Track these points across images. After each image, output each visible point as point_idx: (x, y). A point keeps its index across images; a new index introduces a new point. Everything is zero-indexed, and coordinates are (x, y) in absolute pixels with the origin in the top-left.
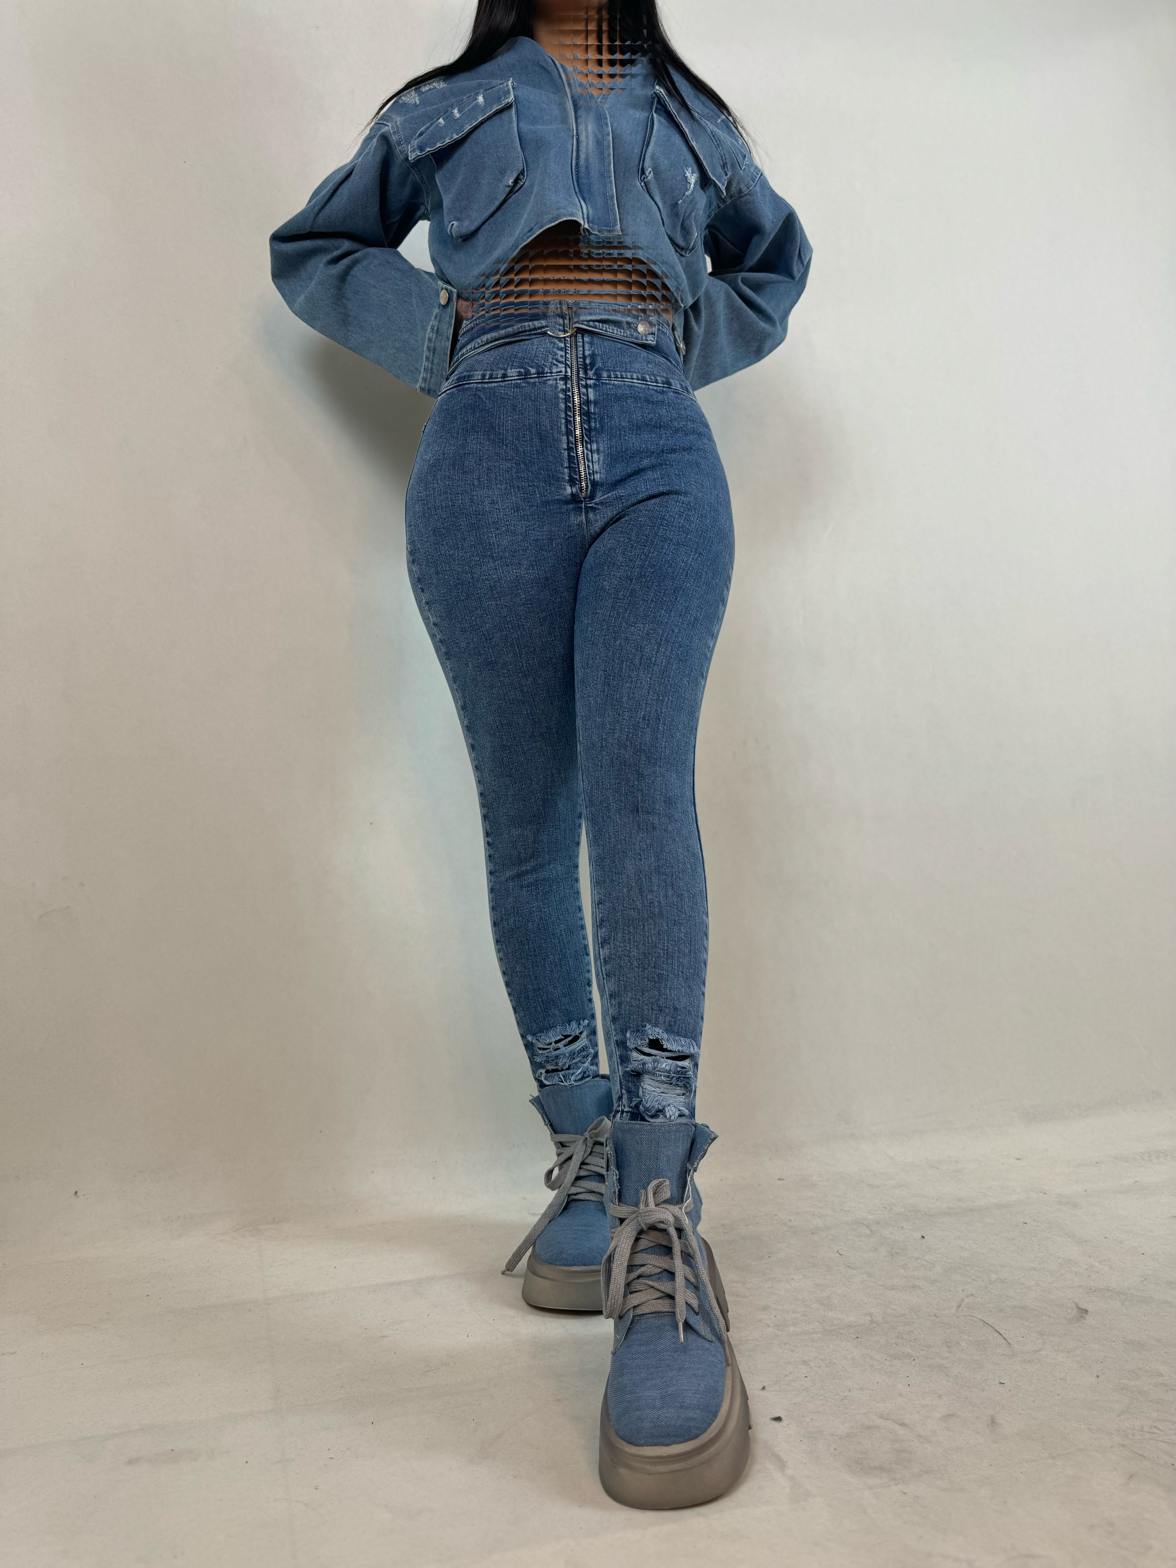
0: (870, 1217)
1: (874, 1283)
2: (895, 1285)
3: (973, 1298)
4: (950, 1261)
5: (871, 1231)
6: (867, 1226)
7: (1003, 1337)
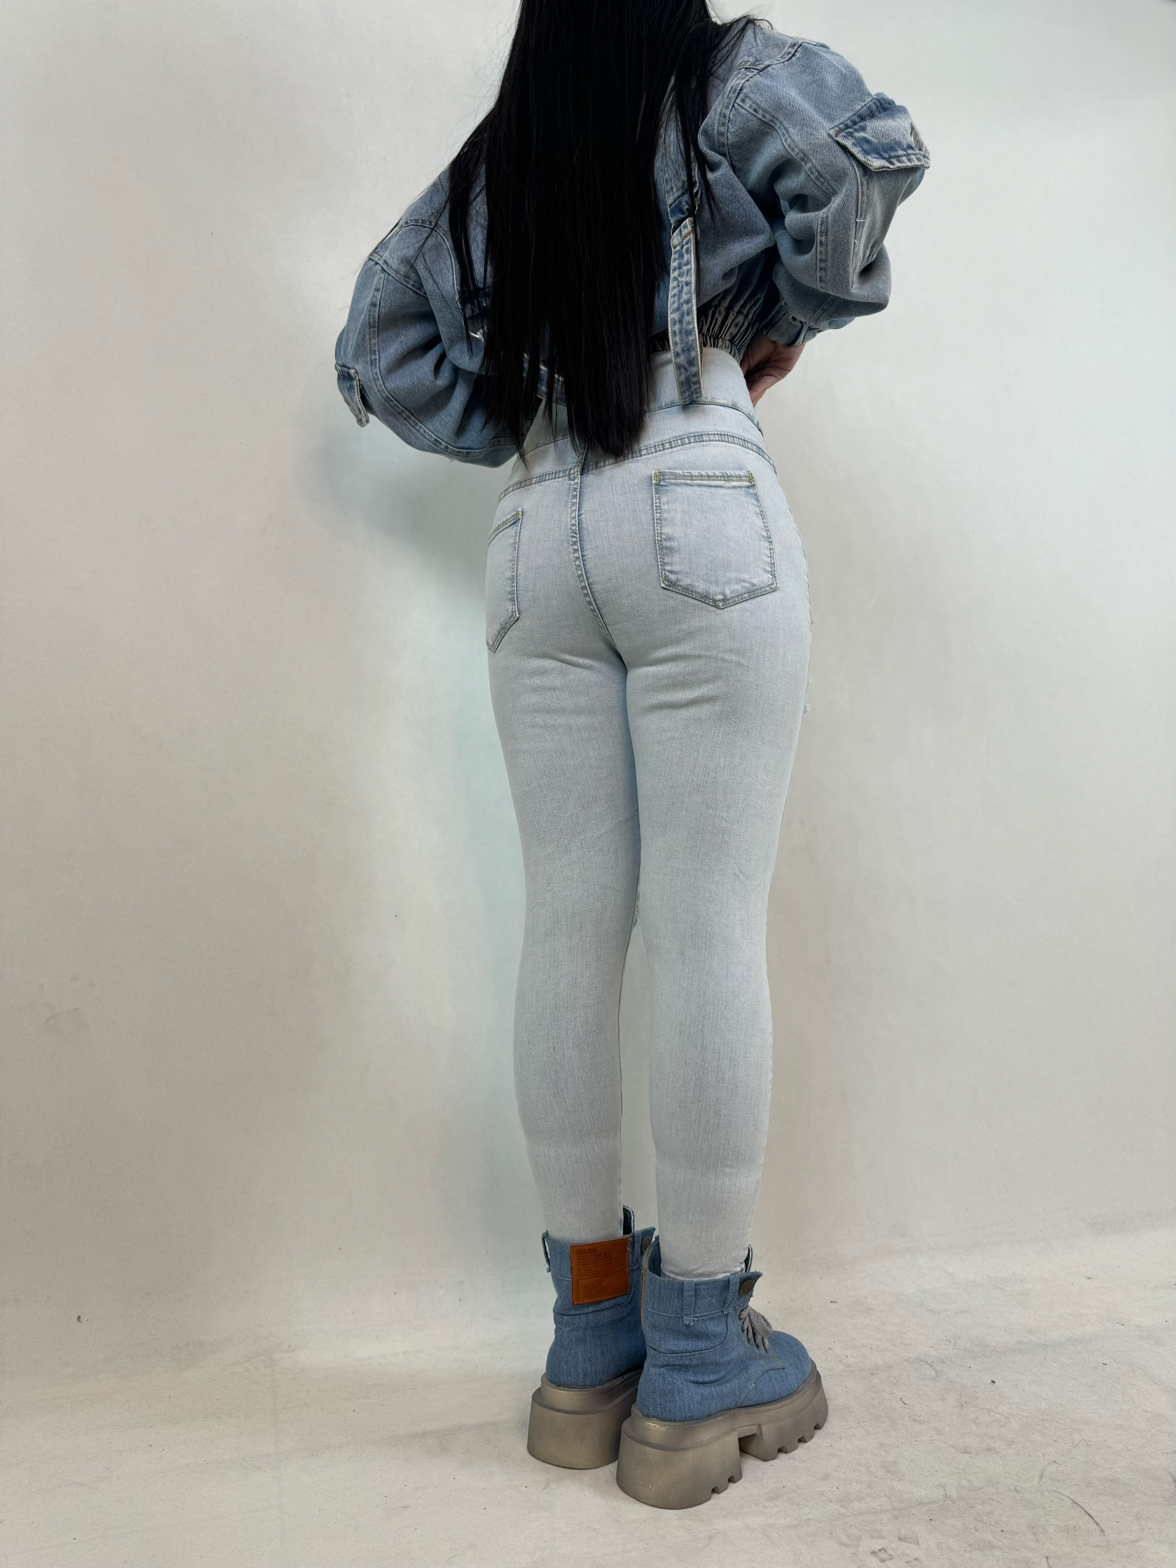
0: (933, 1353)
1: (944, 1442)
2: (967, 1447)
3: (1057, 1465)
4: (1027, 1414)
5: (936, 1371)
6: (931, 1366)
7: (1095, 1521)
